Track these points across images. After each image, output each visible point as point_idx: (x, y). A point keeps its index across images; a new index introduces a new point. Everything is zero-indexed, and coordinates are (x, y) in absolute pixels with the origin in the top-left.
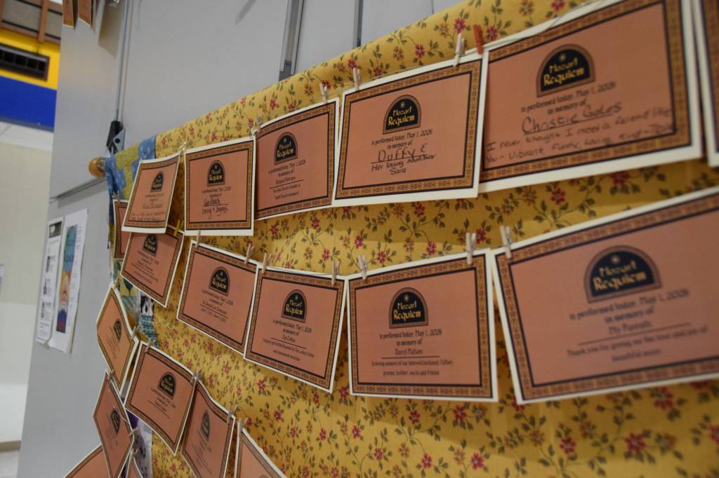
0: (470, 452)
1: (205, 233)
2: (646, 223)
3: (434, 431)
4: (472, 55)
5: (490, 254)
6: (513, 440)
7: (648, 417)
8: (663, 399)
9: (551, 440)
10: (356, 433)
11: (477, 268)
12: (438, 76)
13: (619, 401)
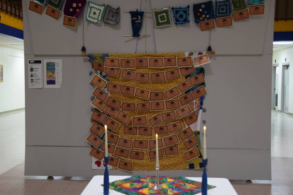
0: (161, 85)
1: (125, 68)
2: (174, 70)
3: (158, 84)
4: (162, 58)
5: (165, 72)
6: (165, 83)
7: (173, 81)
8: (174, 80)
9: (167, 83)
10: (150, 85)
11: (164, 73)
12: (159, 59)
13: (171, 80)
